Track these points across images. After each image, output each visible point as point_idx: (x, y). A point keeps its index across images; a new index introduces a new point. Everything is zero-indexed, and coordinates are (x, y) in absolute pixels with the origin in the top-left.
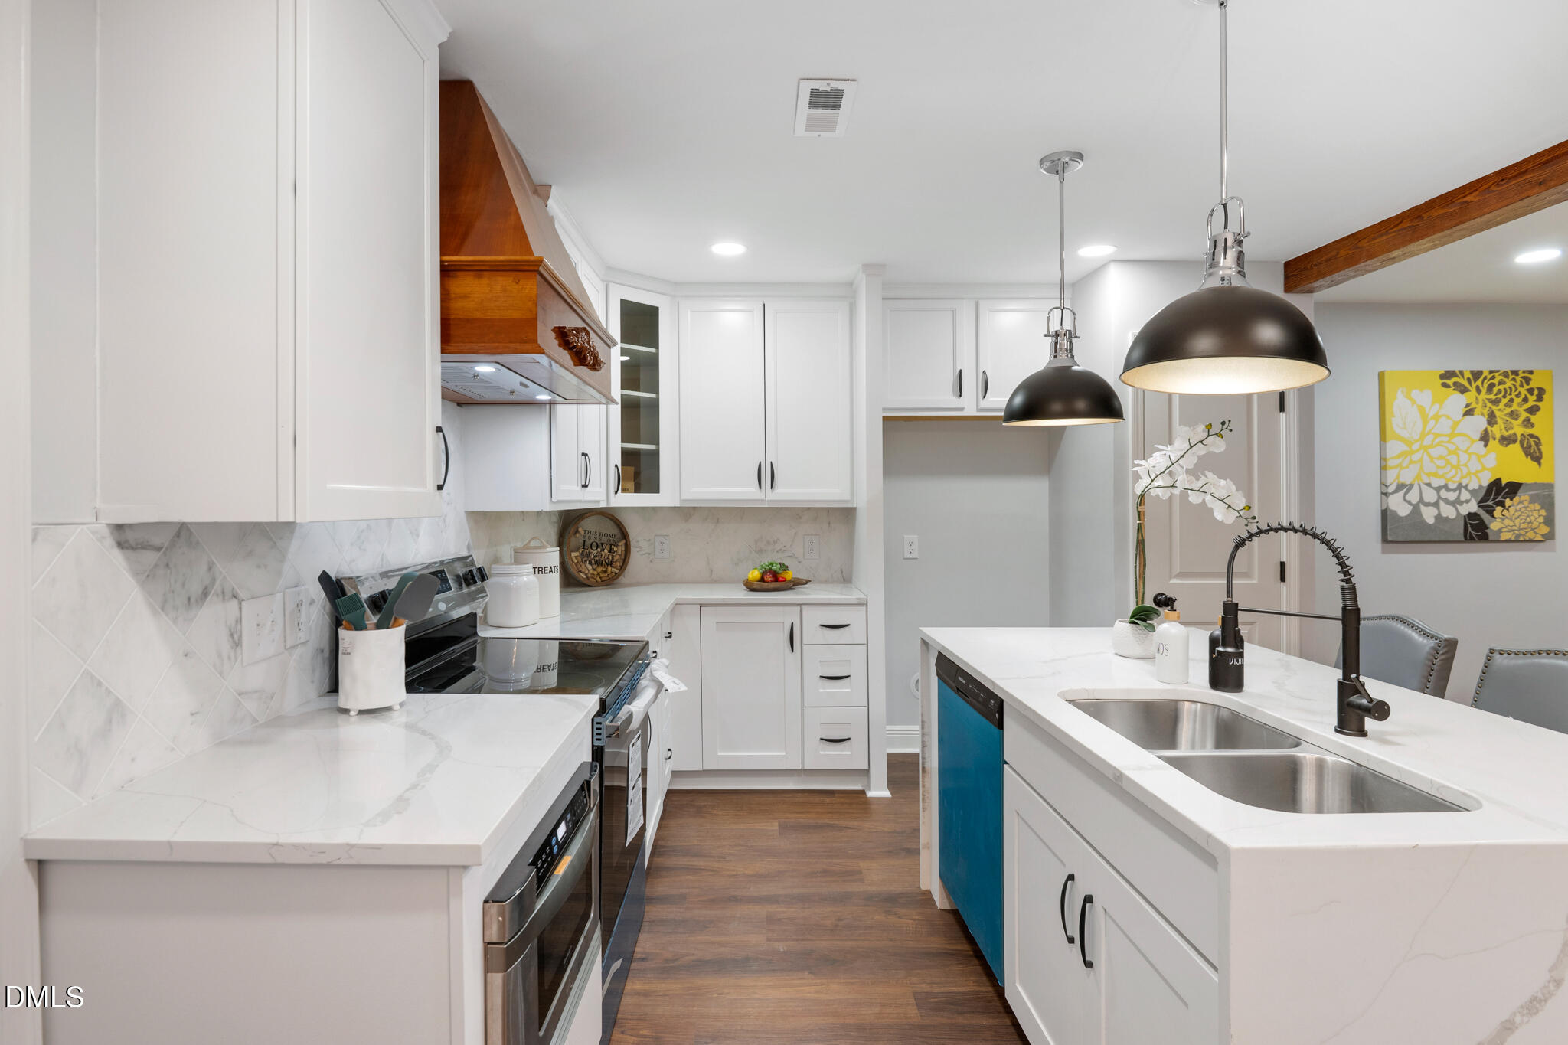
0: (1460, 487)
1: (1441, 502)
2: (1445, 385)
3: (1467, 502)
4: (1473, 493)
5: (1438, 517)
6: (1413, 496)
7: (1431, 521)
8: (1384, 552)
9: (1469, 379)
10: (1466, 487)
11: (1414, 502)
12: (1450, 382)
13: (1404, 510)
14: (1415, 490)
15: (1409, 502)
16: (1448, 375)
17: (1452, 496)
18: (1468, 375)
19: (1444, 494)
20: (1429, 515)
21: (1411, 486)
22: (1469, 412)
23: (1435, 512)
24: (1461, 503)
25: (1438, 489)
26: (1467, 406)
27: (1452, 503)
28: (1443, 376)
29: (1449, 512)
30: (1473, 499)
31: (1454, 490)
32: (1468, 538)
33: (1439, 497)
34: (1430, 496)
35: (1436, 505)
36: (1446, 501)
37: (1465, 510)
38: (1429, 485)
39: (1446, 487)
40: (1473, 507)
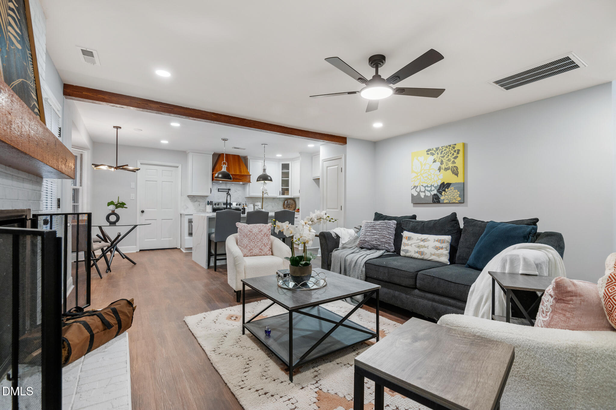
0: (431, 186)
1: (426, 191)
2: (428, 154)
3: (434, 190)
4: (435, 187)
5: (425, 196)
6: (418, 190)
7: (423, 197)
8: (414, 206)
9: (435, 151)
10: (433, 186)
11: (418, 191)
12: (429, 153)
13: (415, 194)
14: (419, 187)
15: (417, 191)
16: (429, 150)
17: (429, 189)
18: (435, 149)
19: (427, 188)
20: (422, 195)
21: (418, 186)
22: (435, 161)
23: (424, 194)
24: (432, 191)
25: (425, 187)
26: (434, 159)
27: (429, 191)
28: (427, 151)
29: (428, 194)
30: (435, 190)
31: (430, 187)
32: (434, 202)
33: (425, 189)
34: (423, 189)
35: (424, 192)
36: (427, 190)
37: (433, 193)
38: (422, 186)
39: (427, 186)
40: (435, 192)
